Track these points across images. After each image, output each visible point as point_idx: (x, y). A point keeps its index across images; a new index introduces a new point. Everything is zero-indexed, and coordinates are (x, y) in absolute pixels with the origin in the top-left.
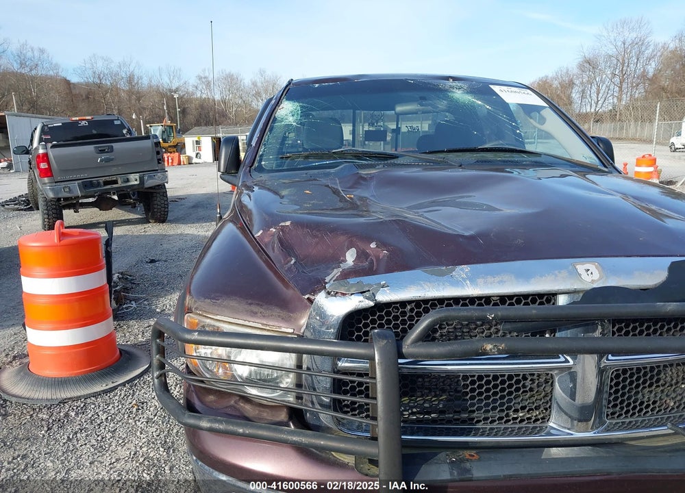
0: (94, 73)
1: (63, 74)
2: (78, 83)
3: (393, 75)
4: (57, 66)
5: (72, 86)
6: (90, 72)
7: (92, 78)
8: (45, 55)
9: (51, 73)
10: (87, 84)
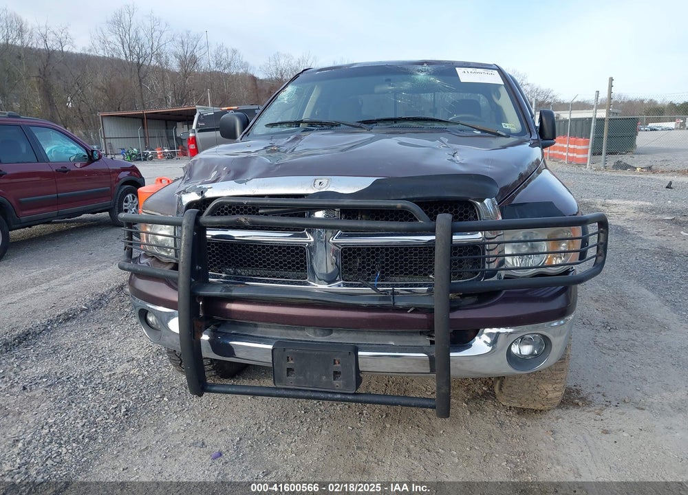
0: (277, 69)
1: (251, 72)
2: (265, 80)
3: (374, 63)
4: (246, 65)
5: (258, 82)
6: (273, 69)
7: (275, 75)
8: (237, 55)
9: (241, 71)
10: (271, 80)
